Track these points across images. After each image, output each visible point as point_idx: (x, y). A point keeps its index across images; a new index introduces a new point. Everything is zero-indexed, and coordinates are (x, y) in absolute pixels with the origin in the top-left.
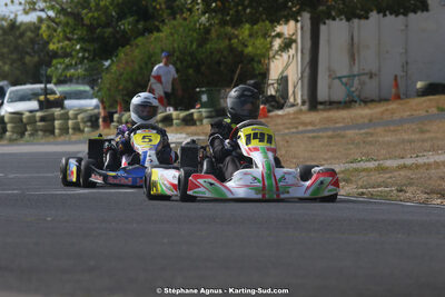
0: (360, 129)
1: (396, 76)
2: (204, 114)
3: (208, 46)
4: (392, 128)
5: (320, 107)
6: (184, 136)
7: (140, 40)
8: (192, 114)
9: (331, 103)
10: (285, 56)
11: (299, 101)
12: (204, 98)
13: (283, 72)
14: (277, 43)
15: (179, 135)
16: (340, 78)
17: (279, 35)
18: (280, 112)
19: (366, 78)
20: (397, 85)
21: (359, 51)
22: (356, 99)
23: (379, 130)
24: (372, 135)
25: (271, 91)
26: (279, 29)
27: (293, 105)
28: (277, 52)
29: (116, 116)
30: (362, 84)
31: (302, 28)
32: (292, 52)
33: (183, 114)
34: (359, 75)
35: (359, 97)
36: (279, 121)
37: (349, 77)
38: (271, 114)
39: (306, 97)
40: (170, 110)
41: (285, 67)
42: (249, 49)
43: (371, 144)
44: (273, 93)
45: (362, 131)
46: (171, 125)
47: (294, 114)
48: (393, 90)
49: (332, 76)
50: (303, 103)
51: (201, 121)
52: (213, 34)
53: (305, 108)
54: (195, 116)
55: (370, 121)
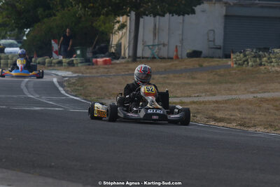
0: (161, 74)
1: (176, 47)
2: (79, 61)
3: (80, 25)
4: (177, 75)
5: (138, 60)
6: (70, 73)
7: (46, 20)
8: (73, 61)
9: (143, 58)
10: (121, 33)
11: (127, 56)
12: (78, 52)
13: (119, 41)
14: (117, 26)
15: (68, 73)
16: (149, 46)
17: (118, 22)
18: (118, 61)
19: (161, 46)
20: (177, 51)
21: (158, 32)
22: (156, 56)
23: (171, 75)
24: (168, 78)
25: (113, 50)
26: (118, 19)
27: (123, 58)
28: (116, 31)
29: (33, 59)
30: (159, 49)
31: (130, 19)
32: (124, 30)
33: (67, 60)
34: (158, 45)
35: (157, 55)
36: (118, 67)
37: (153, 45)
38: (113, 62)
39: (131, 54)
40: (61, 58)
41: (120, 38)
42: (102, 28)
43: (169, 84)
44: (114, 51)
45: (163, 76)
46: (62, 66)
47: (125, 63)
48: (175, 53)
49: (144, 44)
50: (129, 57)
51: (77, 64)
52: (83, 19)
53: (130, 60)
54: (75, 62)
55: (165, 70)
